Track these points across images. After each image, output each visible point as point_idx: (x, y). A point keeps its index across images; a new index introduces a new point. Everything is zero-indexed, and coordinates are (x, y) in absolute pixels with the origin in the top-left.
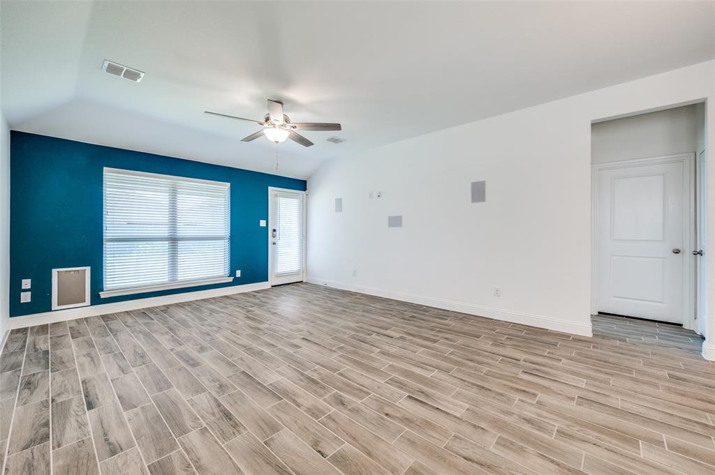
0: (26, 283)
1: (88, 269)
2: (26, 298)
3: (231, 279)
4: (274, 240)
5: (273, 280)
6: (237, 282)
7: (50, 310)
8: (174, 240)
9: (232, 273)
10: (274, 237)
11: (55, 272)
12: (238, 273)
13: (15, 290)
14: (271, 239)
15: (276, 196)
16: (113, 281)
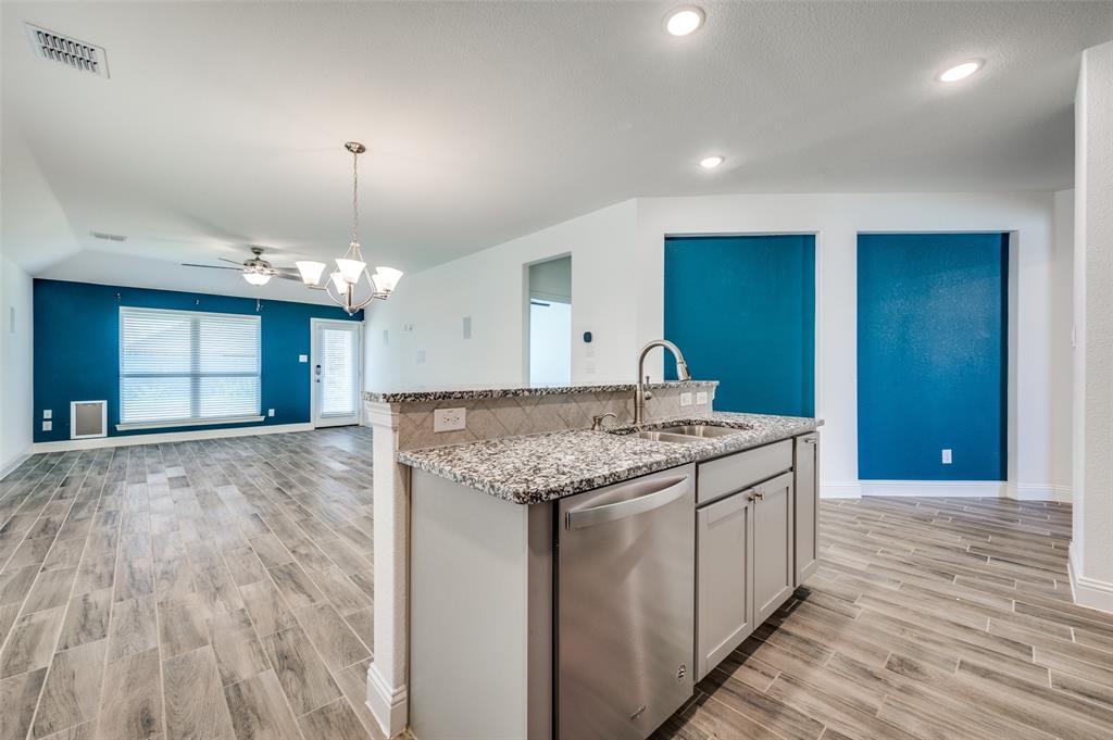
0: (48, 414)
1: (105, 403)
2: (47, 426)
3: (262, 419)
4: (318, 377)
5: (316, 421)
6: (268, 422)
7: (68, 438)
8: (195, 377)
9: (264, 412)
10: (318, 373)
11: (73, 404)
12: (271, 413)
13: (38, 419)
14: (313, 376)
15: (320, 328)
16: (130, 415)
